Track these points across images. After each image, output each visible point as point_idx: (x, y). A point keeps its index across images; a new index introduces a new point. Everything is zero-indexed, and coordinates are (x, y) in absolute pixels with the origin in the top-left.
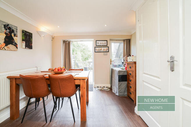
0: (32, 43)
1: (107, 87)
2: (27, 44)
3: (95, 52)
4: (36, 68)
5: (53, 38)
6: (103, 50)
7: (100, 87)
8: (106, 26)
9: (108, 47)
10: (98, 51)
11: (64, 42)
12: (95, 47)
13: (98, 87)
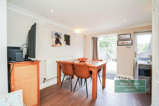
0: (70, 42)
1: (129, 79)
2: (67, 42)
3: (118, 45)
4: (72, 57)
5: (85, 36)
6: (126, 43)
7: (122, 77)
8: (125, 20)
9: (132, 40)
10: (121, 45)
11: (93, 38)
12: (118, 41)
13: (119, 77)
